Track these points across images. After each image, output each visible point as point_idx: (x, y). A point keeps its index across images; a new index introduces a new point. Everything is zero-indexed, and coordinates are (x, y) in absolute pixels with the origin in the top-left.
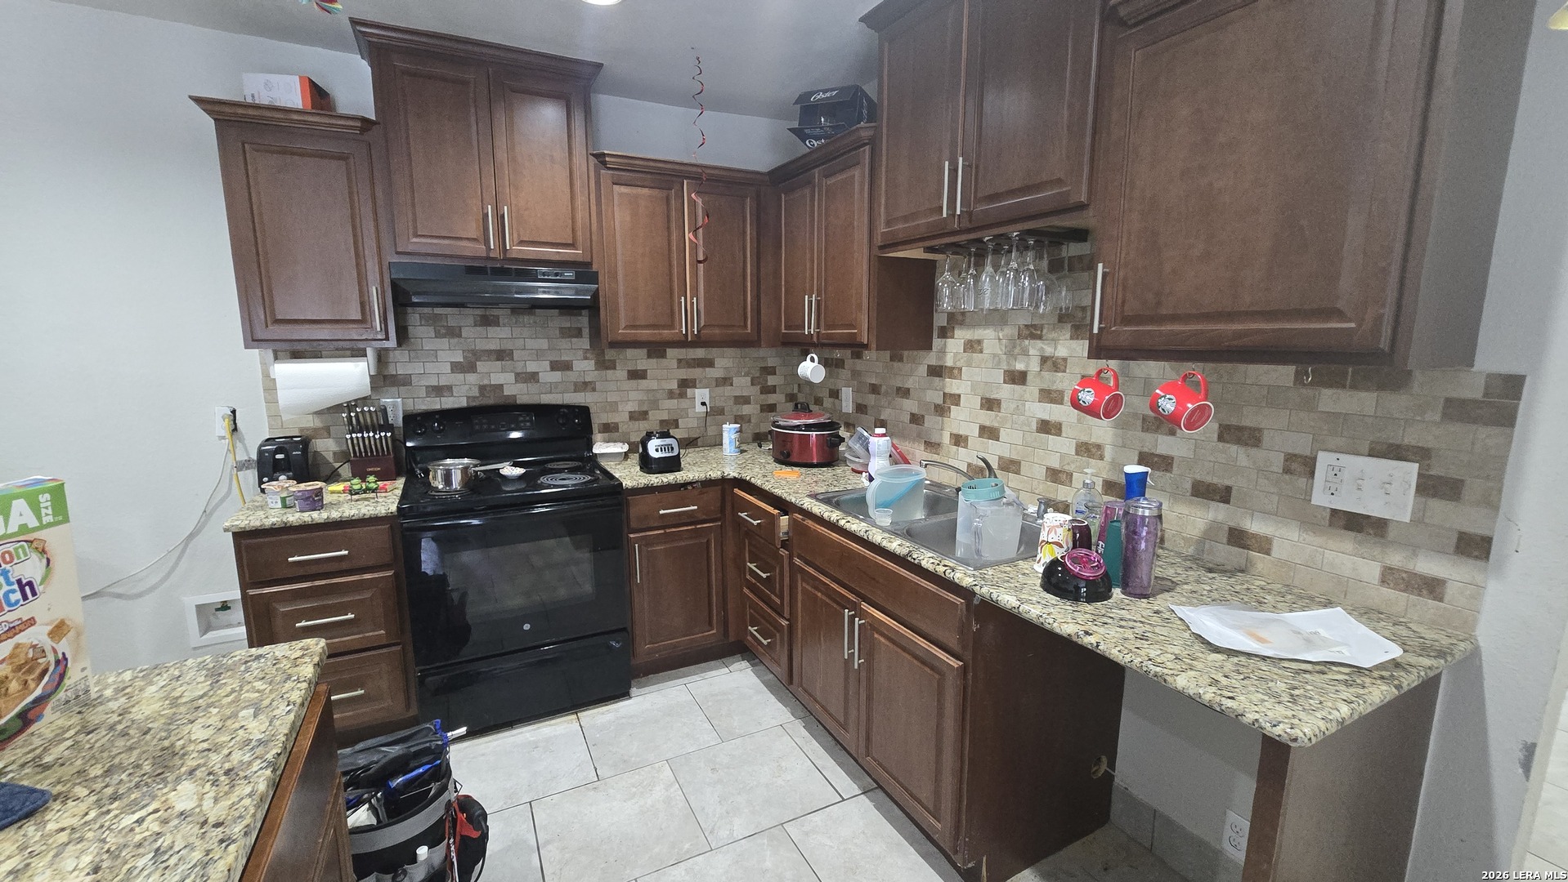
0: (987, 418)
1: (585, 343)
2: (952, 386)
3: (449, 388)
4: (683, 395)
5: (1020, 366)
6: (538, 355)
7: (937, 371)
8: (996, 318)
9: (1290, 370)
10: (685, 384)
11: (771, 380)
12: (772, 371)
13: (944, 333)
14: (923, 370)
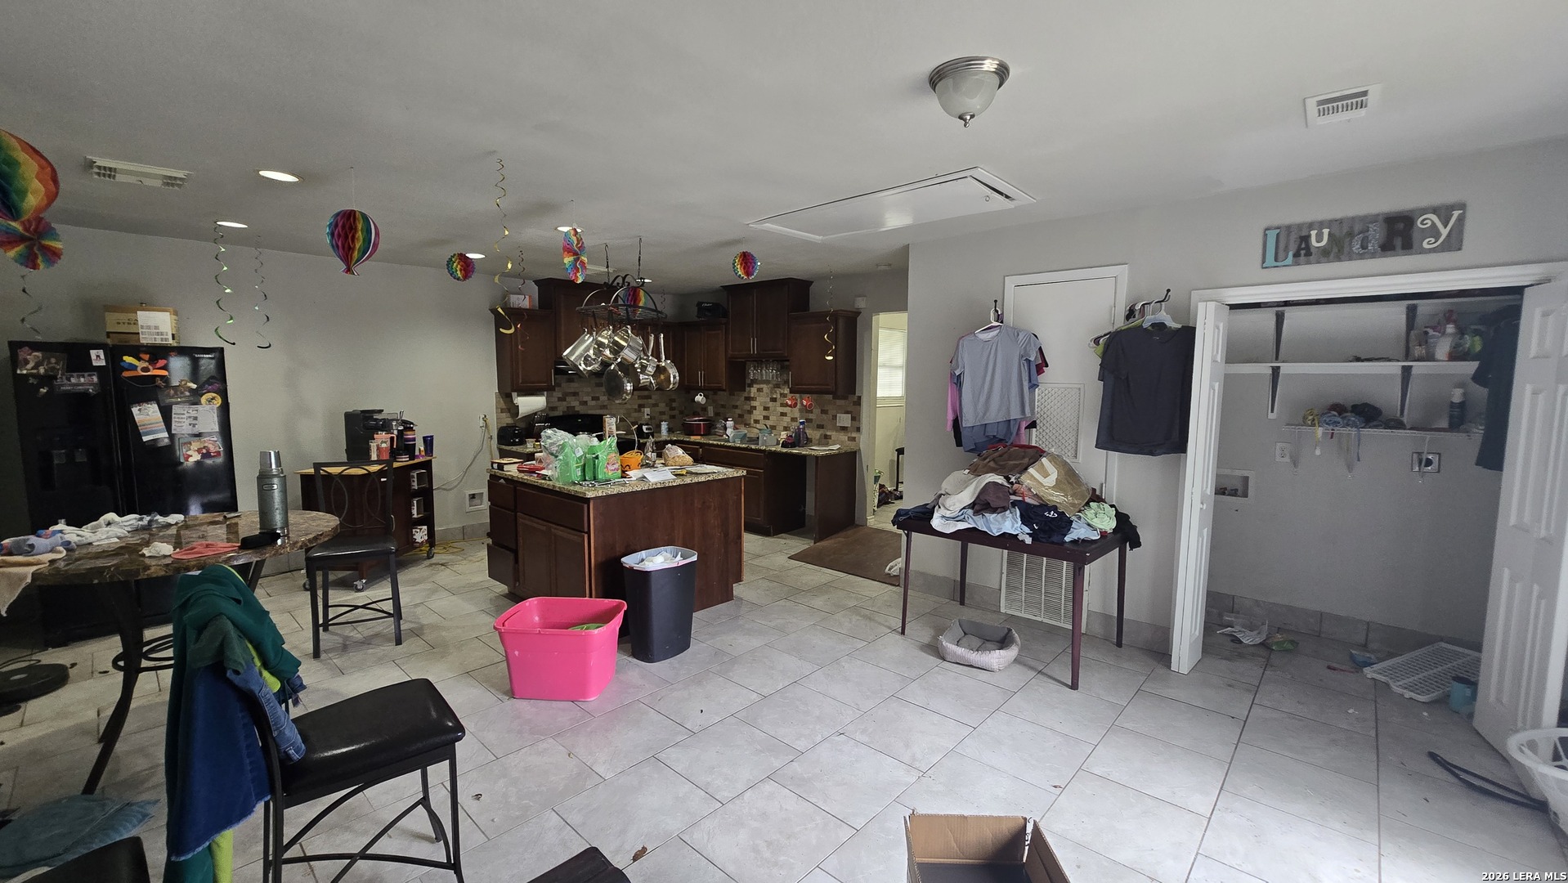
0: (765, 413)
1: (603, 389)
2: (754, 403)
3: (556, 408)
4: (640, 411)
5: (775, 396)
6: (588, 394)
7: (748, 399)
8: (767, 382)
9: (831, 396)
10: (641, 406)
11: (674, 405)
12: (674, 401)
13: (750, 386)
14: (743, 399)
